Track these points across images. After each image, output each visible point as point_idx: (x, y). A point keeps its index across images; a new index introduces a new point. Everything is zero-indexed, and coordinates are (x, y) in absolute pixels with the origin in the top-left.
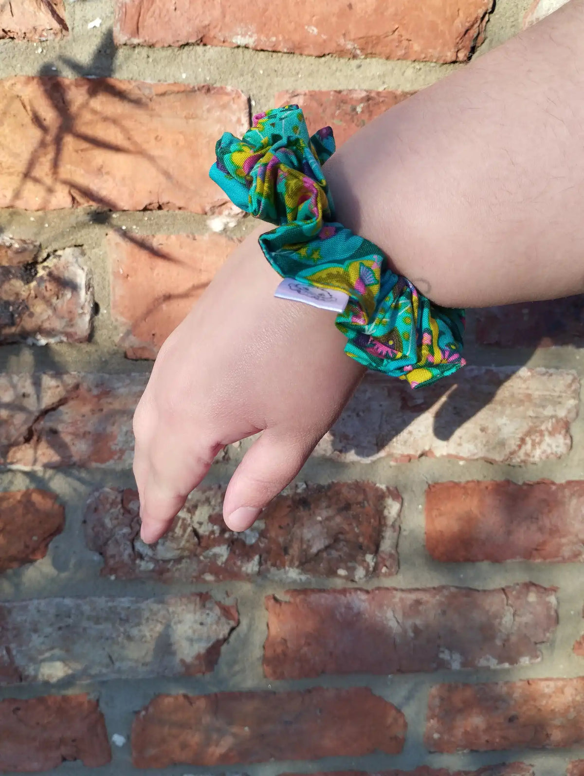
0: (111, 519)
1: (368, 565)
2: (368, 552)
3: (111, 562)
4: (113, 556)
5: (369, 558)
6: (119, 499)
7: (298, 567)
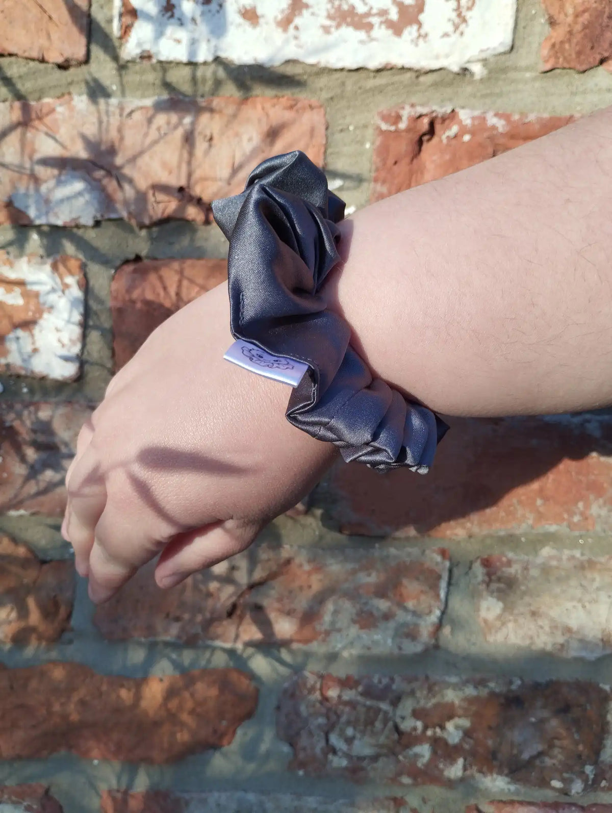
0: (307, 707)
1: (587, 776)
2: (588, 763)
3: (301, 756)
4: (304, 749)
5: (589, 769)
6: (318, 686)
7: (507, 775)
